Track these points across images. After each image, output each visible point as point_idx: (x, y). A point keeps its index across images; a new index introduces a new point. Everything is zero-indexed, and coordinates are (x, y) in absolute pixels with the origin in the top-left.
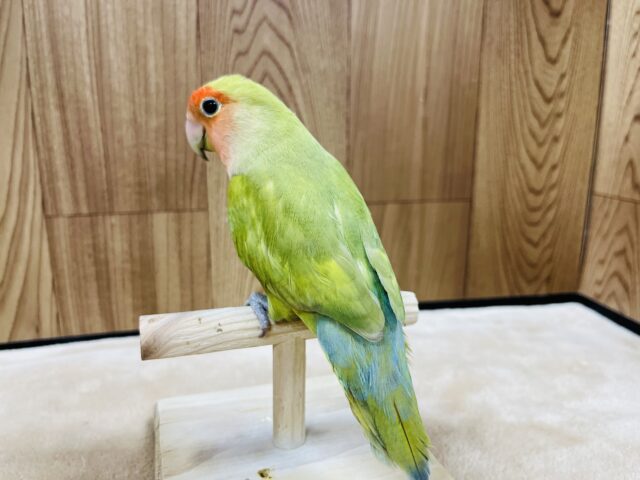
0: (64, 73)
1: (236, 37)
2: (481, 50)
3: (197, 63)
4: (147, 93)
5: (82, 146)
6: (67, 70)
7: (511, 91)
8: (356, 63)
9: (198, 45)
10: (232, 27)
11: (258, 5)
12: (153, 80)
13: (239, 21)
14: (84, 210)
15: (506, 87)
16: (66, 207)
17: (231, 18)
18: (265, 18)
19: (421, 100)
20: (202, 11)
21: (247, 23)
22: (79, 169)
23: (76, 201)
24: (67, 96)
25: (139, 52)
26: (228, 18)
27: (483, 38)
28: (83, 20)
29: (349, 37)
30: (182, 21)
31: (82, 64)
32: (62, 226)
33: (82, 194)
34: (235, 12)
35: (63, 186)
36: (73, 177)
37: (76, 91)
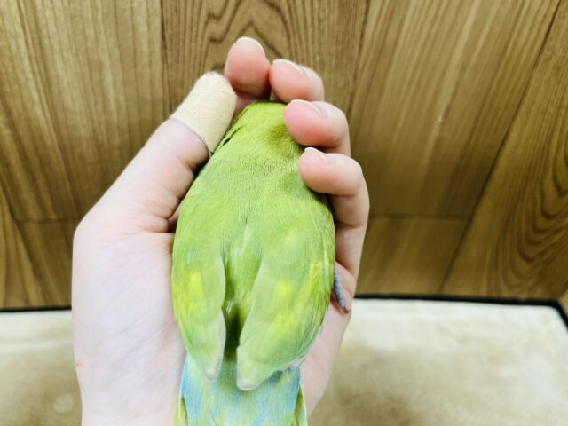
0: (8, 90)
1: (212, 46)
2: (535, 66)
3: (163, 77)
4: (106, 110)
5: (41, 161)
6: (10, 87)
7: (558, 115)
8: (364, 79)
9: (164, 57)
10: (207, 35)
11: (242, 7)
12: (112, 97)
13: (217, 29)
14: (53, 216)
15: (552, 110)
16: (34, 213)
17: (206, 24)
18: (251, 23)
19: (440, 119)
20: (167, 15)
21: (228, 29)
22: (41, 183)
23: (43, 208)
24: (15, 114)
25: (93, 66)
26: (202, 24)
27: (541, 52)
28: (20, 30)
29: (361, 47)
30: (143, 29)
31: (27, 79)
32: (33, 229)
33: (48, 203)
34: (210, 16)
35: (27, 196)
36: (36, 189)
37: (25, 108)
